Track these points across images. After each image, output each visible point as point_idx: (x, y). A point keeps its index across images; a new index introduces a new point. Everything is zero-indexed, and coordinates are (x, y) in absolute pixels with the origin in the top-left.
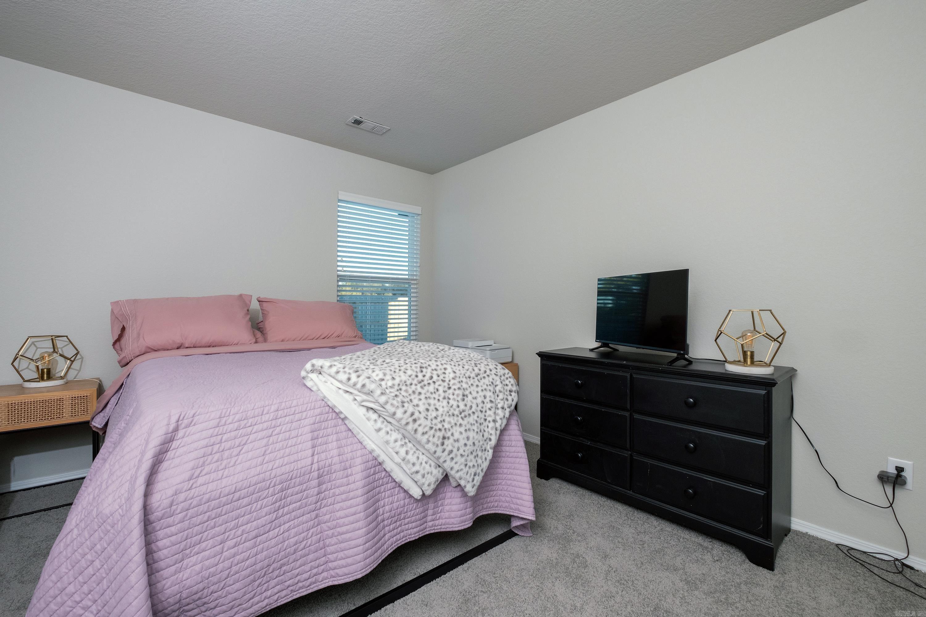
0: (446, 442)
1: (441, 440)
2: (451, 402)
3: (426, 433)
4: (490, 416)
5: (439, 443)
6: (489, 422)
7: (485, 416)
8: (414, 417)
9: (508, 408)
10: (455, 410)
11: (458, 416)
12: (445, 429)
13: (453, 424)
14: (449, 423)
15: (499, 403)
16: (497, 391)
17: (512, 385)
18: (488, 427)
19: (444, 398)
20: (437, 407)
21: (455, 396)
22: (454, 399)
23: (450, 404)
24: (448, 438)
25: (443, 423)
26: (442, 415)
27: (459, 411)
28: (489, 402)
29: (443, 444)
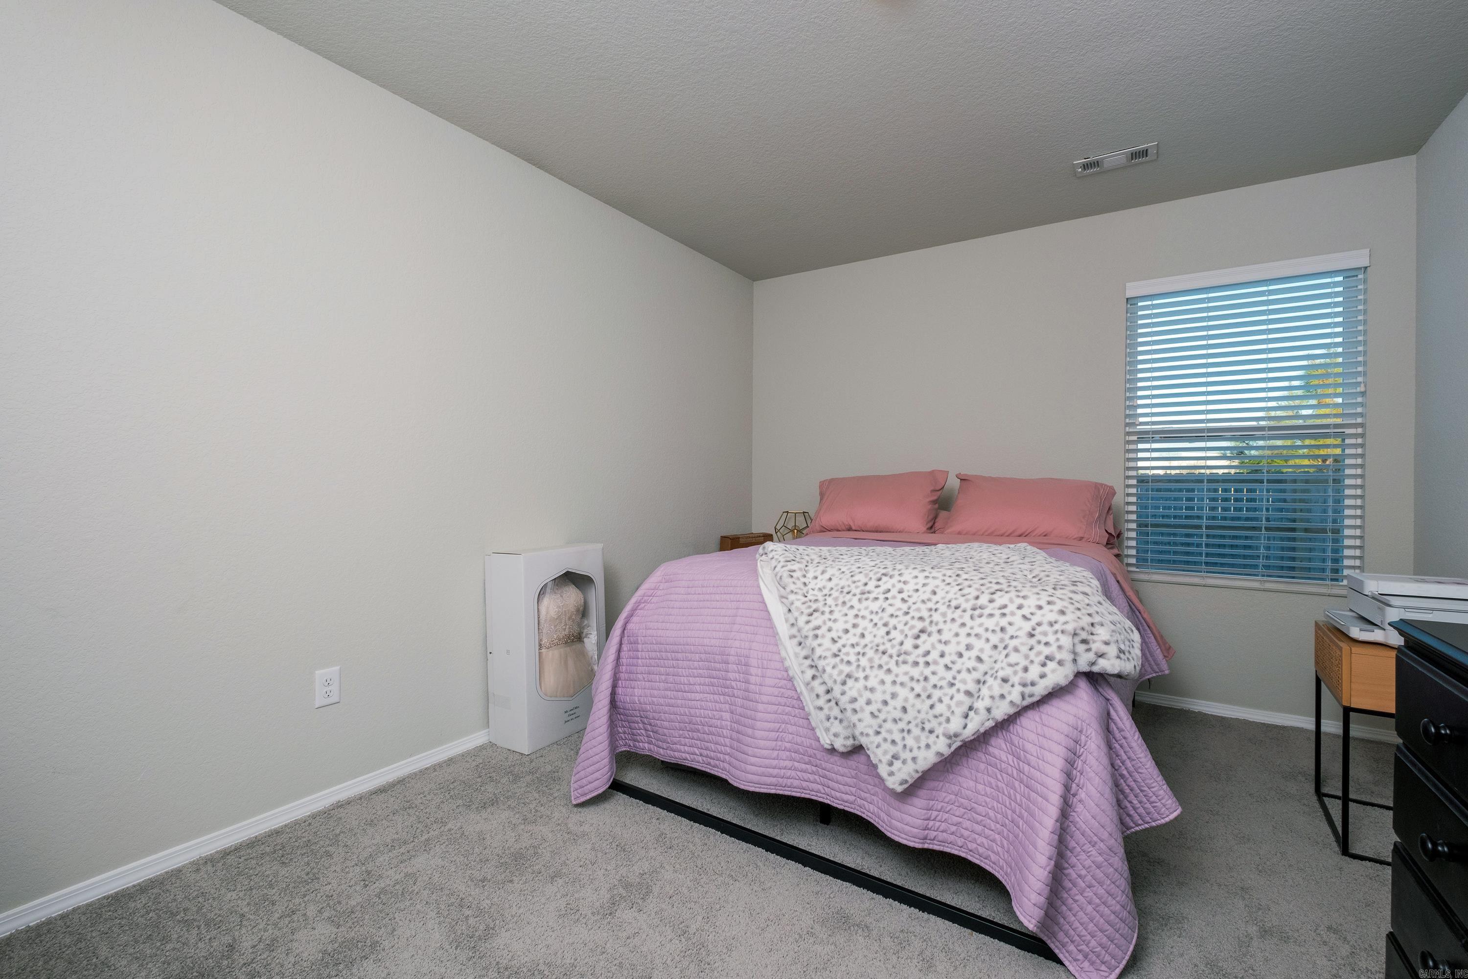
0: (850, 682)
1: (843, 677)
2: (894, 634)
3: (825, 658)
4: (964, 682)
5: (839, 679)
6: (958, 690)
7: (954, 678)
8: (817, 632)
9: (1020, 684)
10: (893, 647)
11: (891, 656)
12: (858, 666)
13: (876, 665)
14: (871, 660)
15: (1002, 668)
16: (1010, 648)
17: (1060, 647)
18: (952, 698)
19: (885, 625)
20: (866, 633)
21: (906, 628)
22: (902, 632)
23: (891, 636)
24: (856, 680)
25: (860, 657)
26: (866, 645)
27: (899, 650)
28: (973, 658)
29: (844, 683)
